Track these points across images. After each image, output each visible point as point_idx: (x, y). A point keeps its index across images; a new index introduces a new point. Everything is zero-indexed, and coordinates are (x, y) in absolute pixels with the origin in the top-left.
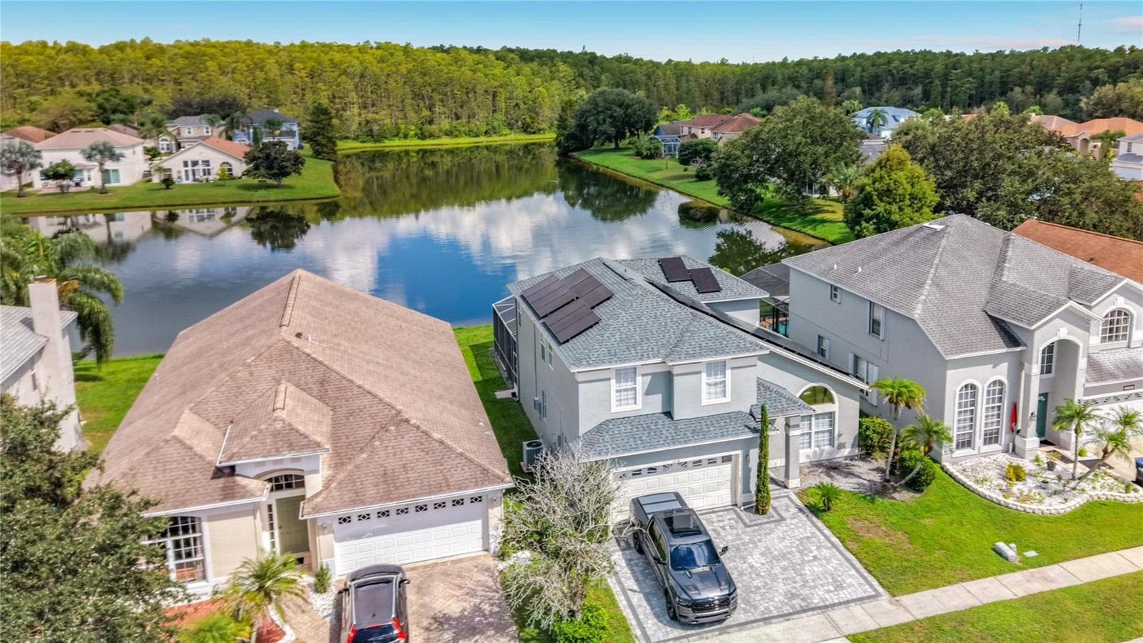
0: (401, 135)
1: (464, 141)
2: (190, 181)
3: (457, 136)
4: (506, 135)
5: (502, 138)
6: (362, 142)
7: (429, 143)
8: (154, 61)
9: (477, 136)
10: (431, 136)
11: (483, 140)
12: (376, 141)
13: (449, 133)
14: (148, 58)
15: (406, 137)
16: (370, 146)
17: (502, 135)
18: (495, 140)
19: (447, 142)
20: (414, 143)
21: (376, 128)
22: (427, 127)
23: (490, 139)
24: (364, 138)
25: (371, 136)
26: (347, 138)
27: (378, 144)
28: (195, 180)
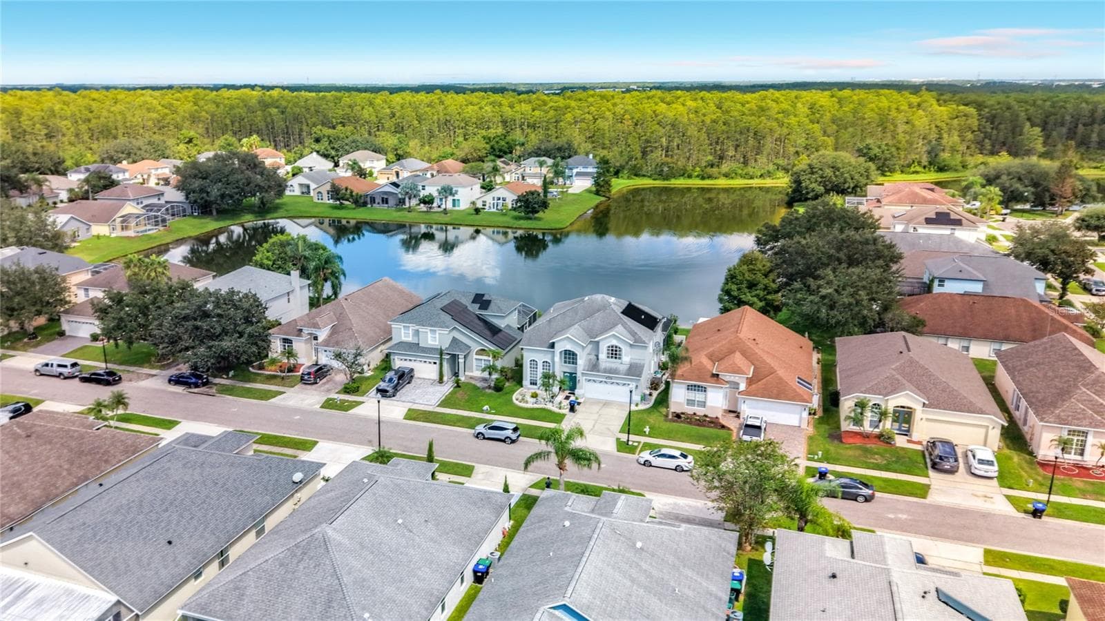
0: (686, 175)
1: (738, 182)
2: (495, 210)
3: (732, 178)
4: (779, 178)
5: (775, 181)
6: (654, 179)
7: (707, 183)
8: (537, 113)
9: (752, 178)
10: (710, 177)
11: (756, 182)
12: (664, 179)
13: (726, 176)
14: (533, 110)
15: (690, 177)
16: (659, 183)
17: (776, 178)
18: (768, 182)
19: (722, 182)
20: (696, 182)
21: (666, 169)
22: (709, 170)
23: (763, 181)
24: (656, 176)
25: (661, 175)
26: (644, 176)
27: (666, 182)
28: (497, 209)
